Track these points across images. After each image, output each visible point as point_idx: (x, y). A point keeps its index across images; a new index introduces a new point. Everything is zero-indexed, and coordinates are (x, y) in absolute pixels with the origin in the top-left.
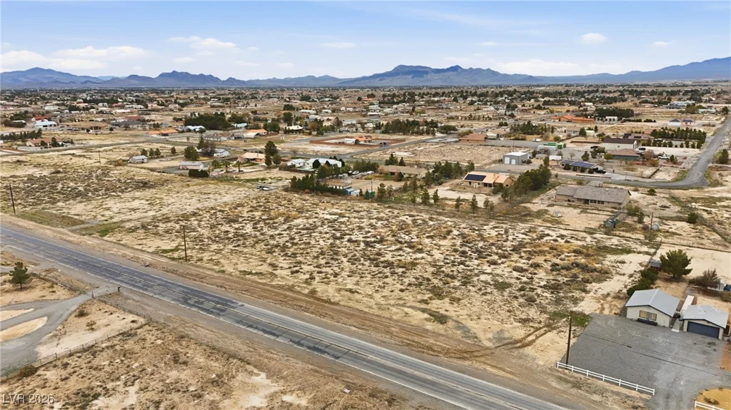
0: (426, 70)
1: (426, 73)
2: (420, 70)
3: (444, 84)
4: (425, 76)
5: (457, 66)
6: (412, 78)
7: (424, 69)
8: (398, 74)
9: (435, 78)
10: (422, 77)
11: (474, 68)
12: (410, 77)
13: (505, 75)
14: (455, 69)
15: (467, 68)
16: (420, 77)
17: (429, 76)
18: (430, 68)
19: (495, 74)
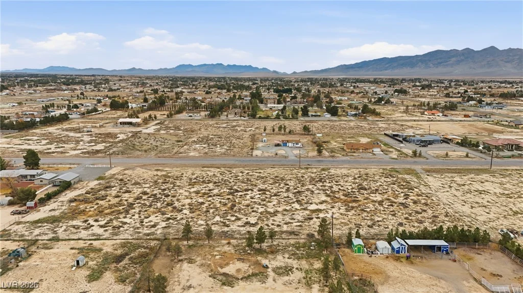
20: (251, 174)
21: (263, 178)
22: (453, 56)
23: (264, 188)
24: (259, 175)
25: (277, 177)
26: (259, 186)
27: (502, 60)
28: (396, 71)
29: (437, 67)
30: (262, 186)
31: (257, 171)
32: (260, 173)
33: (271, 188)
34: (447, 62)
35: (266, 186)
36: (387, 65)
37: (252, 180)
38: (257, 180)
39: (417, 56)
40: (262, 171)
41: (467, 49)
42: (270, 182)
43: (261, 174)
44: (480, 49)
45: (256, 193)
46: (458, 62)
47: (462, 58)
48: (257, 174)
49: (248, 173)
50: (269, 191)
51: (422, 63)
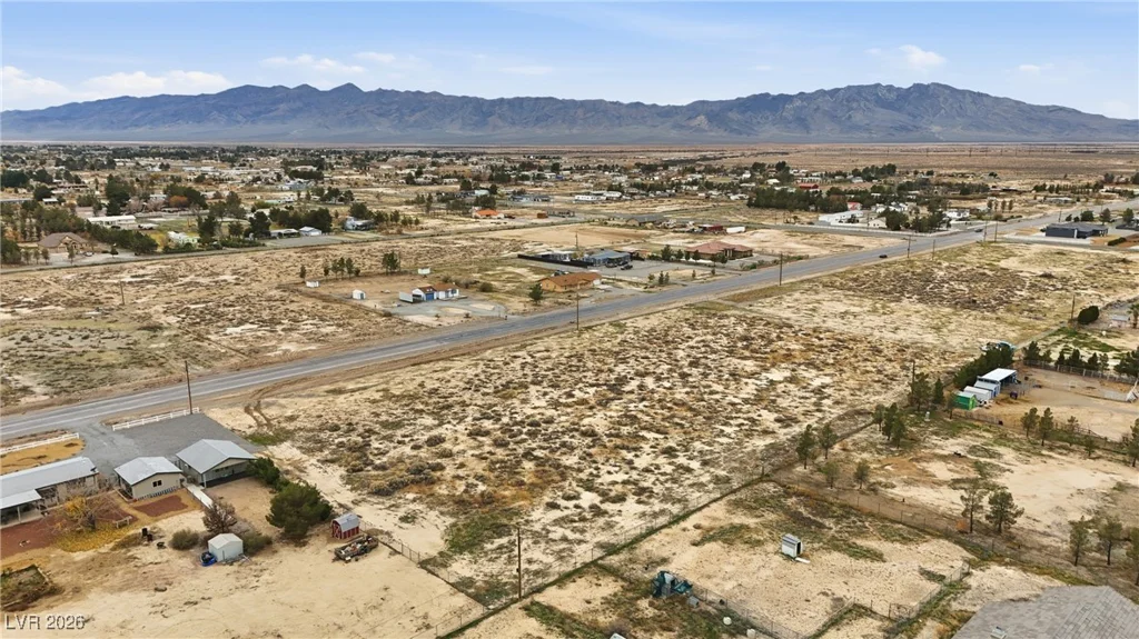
22: (281, 101)
27: (372, 111)
28: (164, 130)
29: (253, 122)
34: (271, 111)
36: (137, 116)
39: (203, 95)
41: (305, 87)
44: (328, 89)
46: (295, 113)
47: (298, 104)
51: (220, 112)
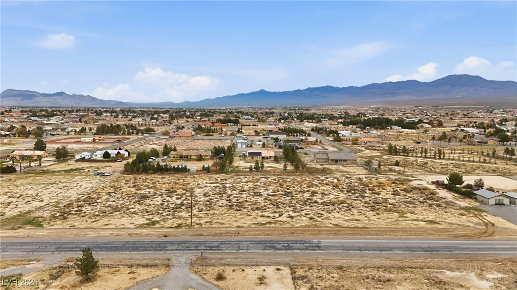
0: (35, 94)
1: (35, 96)
2: (29, 94)
3: (53, 105)
4: (34, 99)
5: (62, 92)
6: (22, 100)
7: (32, 94)
8: (8, 96)
9: (43, 100)
10: (32, 99)
11: (77, 94)
12: (19, 99)
13: (102, 101)
14: (61, 94)
15: (71, 94)
16: (29, 99)
17: (37, 99)
18: (38, 93)
19: (94, 99)
20: (277, 215)
21: (258, 209)
23: (256, 197)
24: (264, 213)
25: (237, 210)
26: (262, 199)
30: (259, 199)
31: (268, 220)
32: (262, 216)
33: (248, 198)
35: (253, 199)
37: (272, 206)
38: (265, 206)
40: (261, 220)
42: (248, 203)
43: (262, 214)
45: (265, 194)
48: (266, 214)
49: (280, 216)
50: (250, 194)
